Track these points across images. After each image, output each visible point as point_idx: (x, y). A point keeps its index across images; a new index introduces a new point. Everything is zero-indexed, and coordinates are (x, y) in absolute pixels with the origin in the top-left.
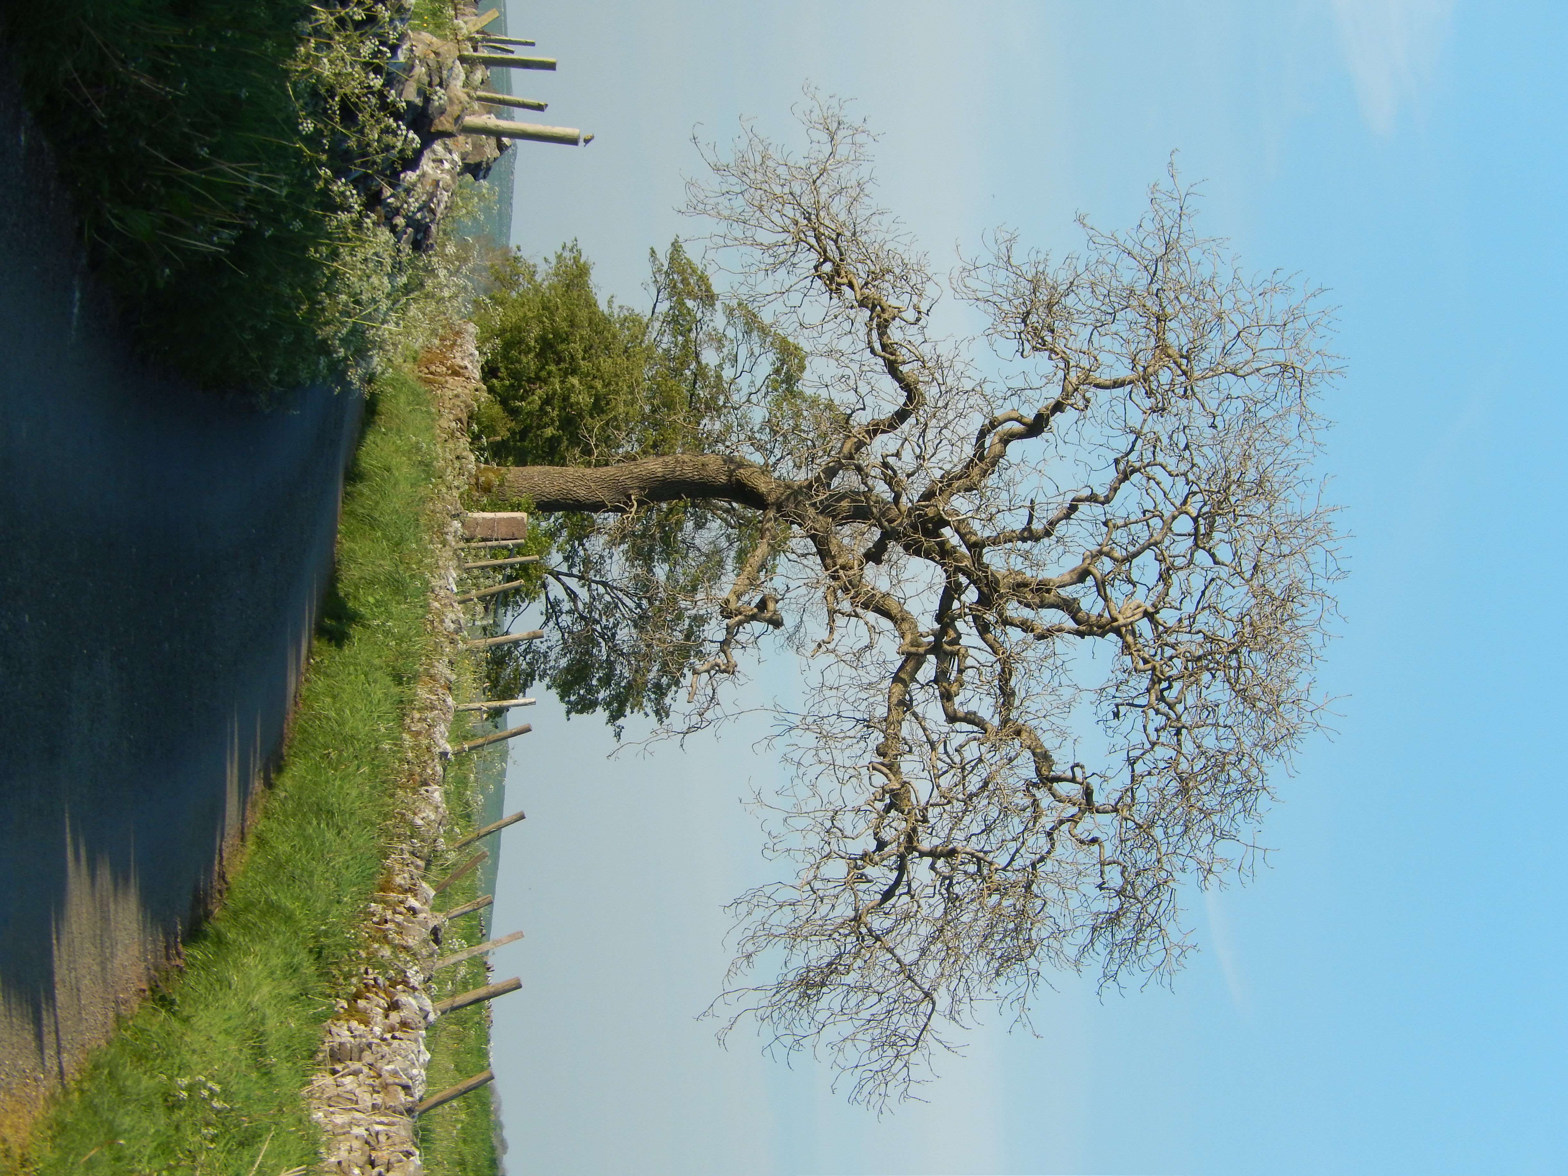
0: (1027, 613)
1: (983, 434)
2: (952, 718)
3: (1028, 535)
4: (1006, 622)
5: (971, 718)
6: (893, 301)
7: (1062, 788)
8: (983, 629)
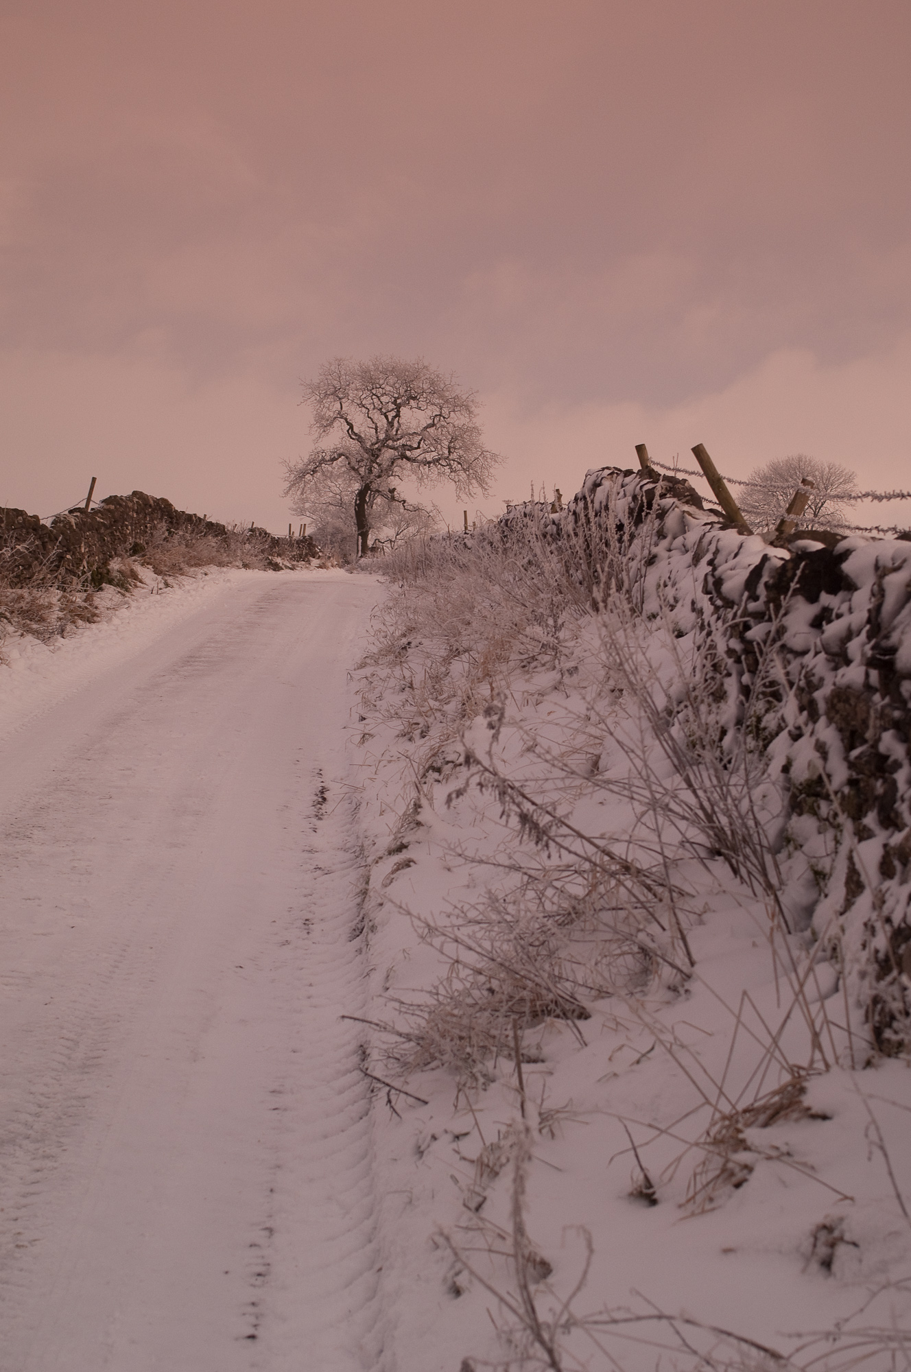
0: (395, 429)
1: (351, 438)
2: (419, 447)
3: (376, 430)
4: (396, 435)
5: (419, 443)
6: (320, 458)
7: (436, 422)
8: (398, 439)
